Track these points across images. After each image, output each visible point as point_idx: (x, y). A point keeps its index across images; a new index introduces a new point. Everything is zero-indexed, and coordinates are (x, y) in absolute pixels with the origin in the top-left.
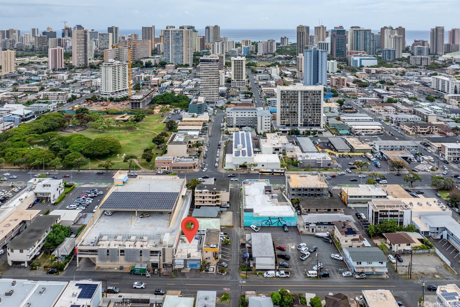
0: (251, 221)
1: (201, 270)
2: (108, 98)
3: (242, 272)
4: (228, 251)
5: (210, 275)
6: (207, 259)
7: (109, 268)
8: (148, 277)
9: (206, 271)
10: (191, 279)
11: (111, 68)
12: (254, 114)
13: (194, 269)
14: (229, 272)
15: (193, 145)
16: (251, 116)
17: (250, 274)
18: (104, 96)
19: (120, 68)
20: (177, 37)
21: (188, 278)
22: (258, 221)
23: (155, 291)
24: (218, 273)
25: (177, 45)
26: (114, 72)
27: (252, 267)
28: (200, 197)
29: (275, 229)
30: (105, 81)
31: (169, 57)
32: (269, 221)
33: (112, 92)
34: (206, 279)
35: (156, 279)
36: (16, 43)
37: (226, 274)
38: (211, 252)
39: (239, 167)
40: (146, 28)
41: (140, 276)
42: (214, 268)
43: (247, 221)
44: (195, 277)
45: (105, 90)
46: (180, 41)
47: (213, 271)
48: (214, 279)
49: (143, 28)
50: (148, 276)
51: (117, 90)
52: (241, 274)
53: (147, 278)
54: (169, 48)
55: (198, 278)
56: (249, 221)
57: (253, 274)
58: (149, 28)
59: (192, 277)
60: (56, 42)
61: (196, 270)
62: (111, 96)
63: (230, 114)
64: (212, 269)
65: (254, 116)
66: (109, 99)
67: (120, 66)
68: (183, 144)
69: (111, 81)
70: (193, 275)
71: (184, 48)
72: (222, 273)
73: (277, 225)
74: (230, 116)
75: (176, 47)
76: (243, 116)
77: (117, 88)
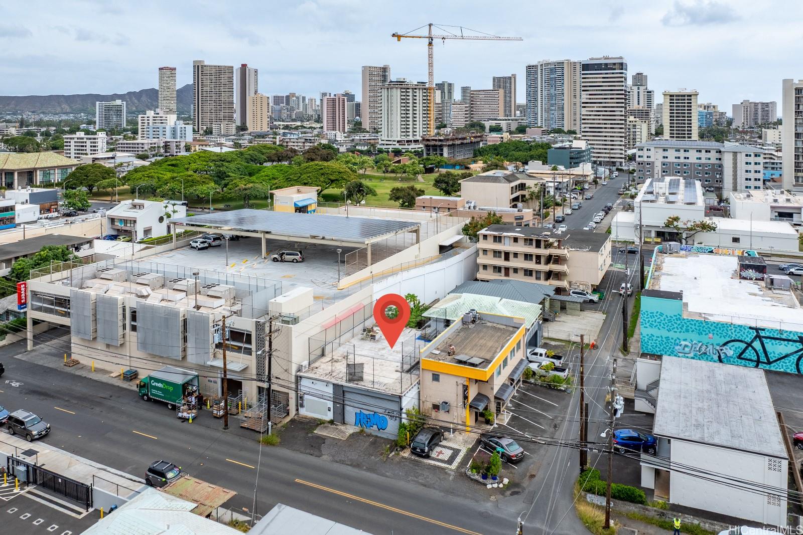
0: (671, 334)
1: (396, 446)
2: (390, 150)
3: (590, 497)
4: (547, 408)
5: (426, 473)
6: (436, 407)
7: (97, 370)
8: (185, 420)
9: (414, 451)
10: (337, 467)
11: (399, 90)
12: (713, 155)
13: (369, 435)
14: (526, 483)
15: (532, 194)
16: (703, 161)
17: (631, 518)
18: (384, 147)
19: (417, 94)
20: (552, 76)
21: (325, 459)
22: (705, 339)
23: (150, 470)
24: (464, 476)
25: (552, 91)
26: (404, 101)
27: (650, 492)
28: (497, 253)
29: (785, 380)
30: (388, 118)
31: (536, 119)
32: (757, 345)
33: (399, 139)
34: (401, 484)
35: (209, 432)
36: (295, 112)
37: (508, 487)
38: (453, 380)
39: (653, 234)
40: (499, 79)
41: (162, 409)
42: (456, 452)
43: (655, 332)
44: (358, 466)
45: (388, 137)
46: (558, 84)
47: (450, 461)
48: (436, 494)
49: (494, 79)
50: (185, 415)
51: (411, 138)
52: (582, 508)
53: (179, 422)
54: (536, 100)
55: (369, 469)
56: (665, 333)
57: (649, 521)
58: (505, 78)
59: (342, 462)
60: (353, 109)
61: (376, 442)
62: (397, 146)
63: (645, 153)
64: (447, 454)
65: (713, 161)
66: (392, 152)
67: (417, 91)
68: (500, 182)
69: (399, 119)
70: (353, 456)
71: (566, 97)
72: (485, 477)
73: (792, 370)
74: (645, 159)
75: (550, 97)
76: (682, 160)
77: (411, 134)
